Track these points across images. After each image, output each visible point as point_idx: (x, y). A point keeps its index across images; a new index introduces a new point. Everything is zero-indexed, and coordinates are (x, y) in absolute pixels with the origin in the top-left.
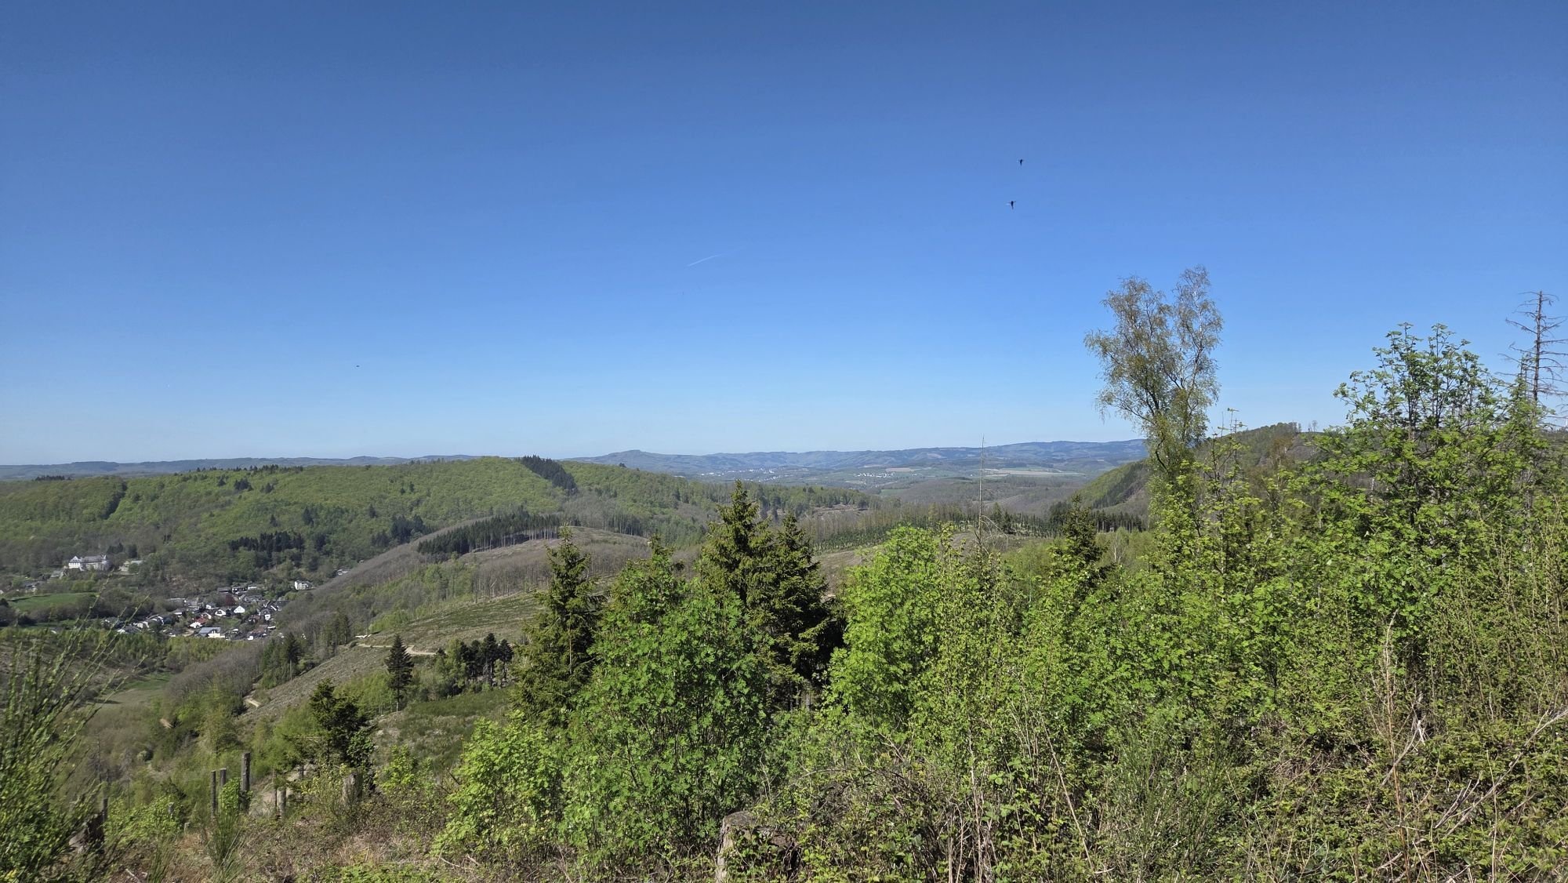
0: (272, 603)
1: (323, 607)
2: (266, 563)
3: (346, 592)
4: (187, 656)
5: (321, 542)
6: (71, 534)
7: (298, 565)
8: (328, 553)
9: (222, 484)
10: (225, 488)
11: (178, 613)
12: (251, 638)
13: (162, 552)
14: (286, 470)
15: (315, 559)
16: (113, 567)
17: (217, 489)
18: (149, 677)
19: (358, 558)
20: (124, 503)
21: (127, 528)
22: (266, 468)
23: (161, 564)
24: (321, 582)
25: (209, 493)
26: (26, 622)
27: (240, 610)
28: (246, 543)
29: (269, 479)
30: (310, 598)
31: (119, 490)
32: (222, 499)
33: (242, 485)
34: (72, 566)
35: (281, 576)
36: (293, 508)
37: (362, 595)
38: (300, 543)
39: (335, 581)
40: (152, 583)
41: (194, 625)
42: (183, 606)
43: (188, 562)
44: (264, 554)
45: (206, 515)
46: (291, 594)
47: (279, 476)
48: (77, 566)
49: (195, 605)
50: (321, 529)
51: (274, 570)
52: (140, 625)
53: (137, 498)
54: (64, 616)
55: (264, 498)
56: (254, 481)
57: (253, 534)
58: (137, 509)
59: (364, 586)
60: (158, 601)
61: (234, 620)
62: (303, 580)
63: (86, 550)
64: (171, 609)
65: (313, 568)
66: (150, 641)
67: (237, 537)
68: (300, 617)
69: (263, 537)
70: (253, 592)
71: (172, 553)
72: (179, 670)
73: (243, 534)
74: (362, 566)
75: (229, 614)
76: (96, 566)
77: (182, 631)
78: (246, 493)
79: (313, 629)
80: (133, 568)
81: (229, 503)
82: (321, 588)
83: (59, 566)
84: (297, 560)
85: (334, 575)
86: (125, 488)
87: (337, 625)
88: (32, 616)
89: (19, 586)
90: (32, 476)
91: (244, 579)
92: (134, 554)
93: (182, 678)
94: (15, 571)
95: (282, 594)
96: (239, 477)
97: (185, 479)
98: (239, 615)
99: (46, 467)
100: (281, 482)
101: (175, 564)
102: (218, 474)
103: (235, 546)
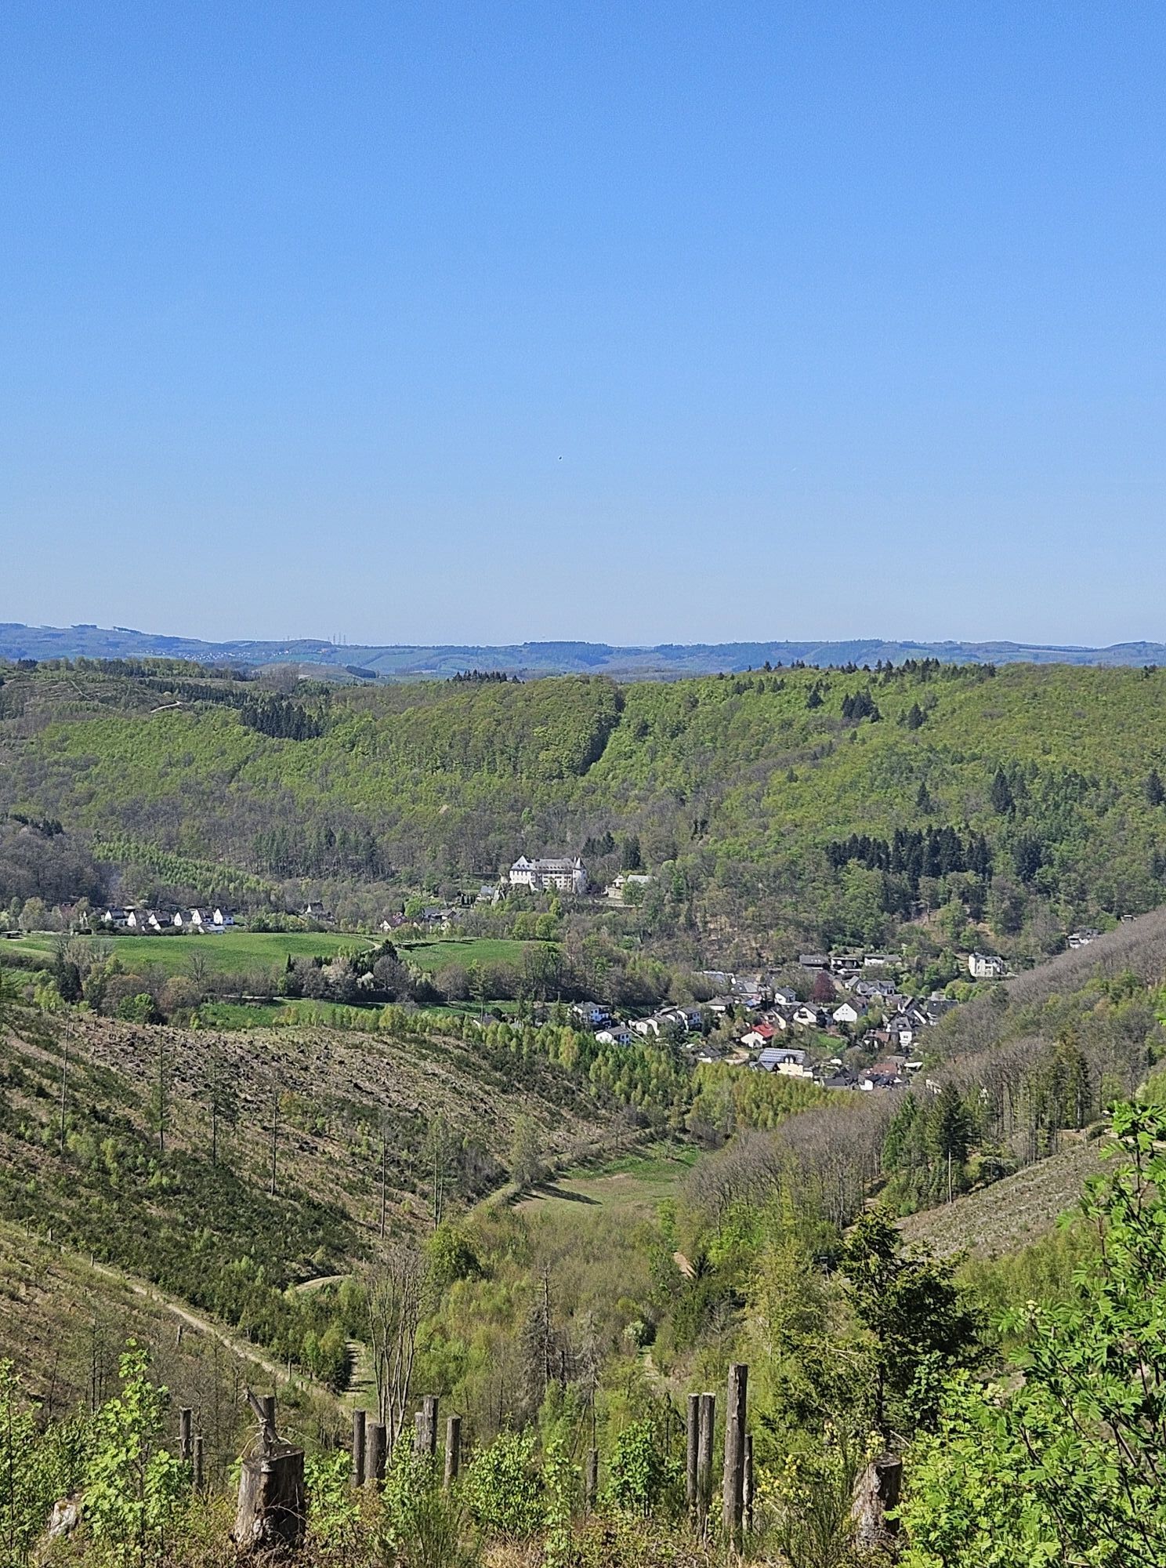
0: (916, 1004)
1: (1029, 1027)
2: (903, 904)
3: (1086, 994)
4: (730, 1109)
5: (1031, 859)
6: (515, 807)
7: (978, 916)
8: (1046, 890)
9: (815, 702)
10: (822, 711)
11: (717, 1006)
12: (868, 1085)
13: (690, 859)
14: (955, 672)
15: (1017, 904)
16: (594, 888)
17: (804, 715)
18: (656, 1150)
19: (1118, 908)
20: (619, 739)
21: (622, 797)
22: (911, 666)
23: (687, 889)
24: (1030, 963)
25: (787, 725)
26: (428, 997)
27: (846, 1014)
28: (864, 850)
29: (916, 695)
30: (1002, 1000)
31: (608, 710)
32: (816, 740)
33: (859, 708)
34: (516, 878)
35: (938, 938)
36: (969, 769)
37: (1125, 1006)
38: (982, 860)
39: (1061, 961)
40: (668, 932)
41: (748, 1039)
42: (729, 992)
43: (741, 888)
44: (901, 880)
45: (779, 777)
46: (960, 986)
47: (939, 686)
48: (526, 878)
49: (752, 989)
50: (1032, 827)
51: (923, 923)
52: (642, 1027)
53: (644, 730)
54: (498, 991)
55: (906, 740)
56: (882, 699)
57: (879, 830)
58: (642, 755)
59: (1130, 984)
60: (679, 974)
61: (832, 1039)
62: (987, 953)
63: (545, 842)
64: (703, 997)
65: (1012, 925)
66: (659, 1065)
67: (843, 835)
68: (976, 1047)
69: (900, 838)
70: (876, 974)
71: (708, 863)
72: (714, 1144)
73: (857, 829)
74: (1127, 930)
75: (822, 1021)
76: (561, 882)
77: (725, 1052)
78: (865, 726)
79: (1002, 1078)
80: (633, 894)
81: (828, 750)
82: (1030, 976)
83: (493, 877)
84: (974, 898)
85: (1060, 947)
86: (620, 705)
87: (1058, 1074)
88: (440, 986)
89: (420, 916)
90: (450, 669)
91: (858, 938)
92: (635, 862)
93: (719, 1161)
94: (413, 882)
95: (938, 984)
96: (853, 686)
97: (739, 689)
98: (844, 1027)
99: (475, 651)
100: (944, 704)
101: (713, 892)
102: (807, 678)
103: (838, 856)
